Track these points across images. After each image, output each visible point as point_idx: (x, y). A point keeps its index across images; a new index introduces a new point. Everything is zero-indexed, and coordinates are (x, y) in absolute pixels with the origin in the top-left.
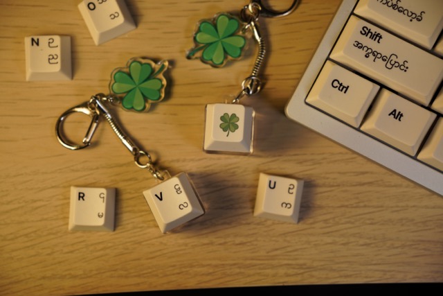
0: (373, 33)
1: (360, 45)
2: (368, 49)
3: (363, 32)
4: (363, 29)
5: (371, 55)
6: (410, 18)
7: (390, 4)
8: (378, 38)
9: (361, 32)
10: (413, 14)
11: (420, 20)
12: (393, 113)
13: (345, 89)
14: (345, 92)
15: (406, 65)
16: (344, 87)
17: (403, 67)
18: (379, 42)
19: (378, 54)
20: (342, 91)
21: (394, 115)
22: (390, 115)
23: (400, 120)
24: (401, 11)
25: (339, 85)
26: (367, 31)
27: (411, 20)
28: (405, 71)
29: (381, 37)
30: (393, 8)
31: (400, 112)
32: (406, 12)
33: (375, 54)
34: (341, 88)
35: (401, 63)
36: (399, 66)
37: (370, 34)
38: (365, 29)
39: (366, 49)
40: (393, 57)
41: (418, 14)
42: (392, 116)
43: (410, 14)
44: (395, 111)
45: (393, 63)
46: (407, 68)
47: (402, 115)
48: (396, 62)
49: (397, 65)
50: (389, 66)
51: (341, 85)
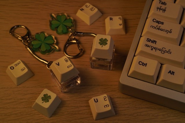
0: (152, 40)
1: (147, 46)
2: (152, 47)
3: (148, 41)
4: (147, 39)
5: (153, 49)
6: (167, 32)
7: (156, 28)
8: (155, 42)
9: (147, 40)
10: (167, 31)
11: (171, 33)
12: (170, 72)
13: (145, 65)
14: (146, 66)
15: (170, 51)
16: (145, 64)
17: (169, 52)
18: (155, 44)
19: (156, 48)
20: (144, 66)
21: (171, 73)
22: (168, 73)
23: (173, 75)
24: (162, 30)
25: (142, 64)
26: (149, 40)
27: (167, 33)
28: (170, 53)
29: (156, 42)
30: (158, 29)
31: (173, 72)
32: (164, 30)
33: (155, 49)
34: (143, 65)
35: (168, 51)
36: (167, 52)
37: (151, 41)
38: (148, 39)
39: (150, 47)
40: (163, 49)
41: (169, 30)
42: (170, 73)
43: (166, 31)
44: (170, 71)
45: (164, 51)
46: (171, 52)
47: (174, 73)
48: (165, 51)
49: (166, 52)
50: (162, 52)
51: (143, 63)
